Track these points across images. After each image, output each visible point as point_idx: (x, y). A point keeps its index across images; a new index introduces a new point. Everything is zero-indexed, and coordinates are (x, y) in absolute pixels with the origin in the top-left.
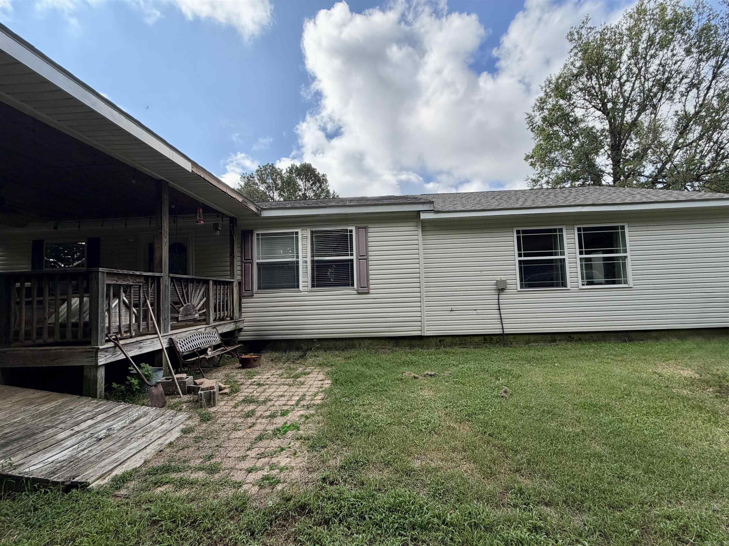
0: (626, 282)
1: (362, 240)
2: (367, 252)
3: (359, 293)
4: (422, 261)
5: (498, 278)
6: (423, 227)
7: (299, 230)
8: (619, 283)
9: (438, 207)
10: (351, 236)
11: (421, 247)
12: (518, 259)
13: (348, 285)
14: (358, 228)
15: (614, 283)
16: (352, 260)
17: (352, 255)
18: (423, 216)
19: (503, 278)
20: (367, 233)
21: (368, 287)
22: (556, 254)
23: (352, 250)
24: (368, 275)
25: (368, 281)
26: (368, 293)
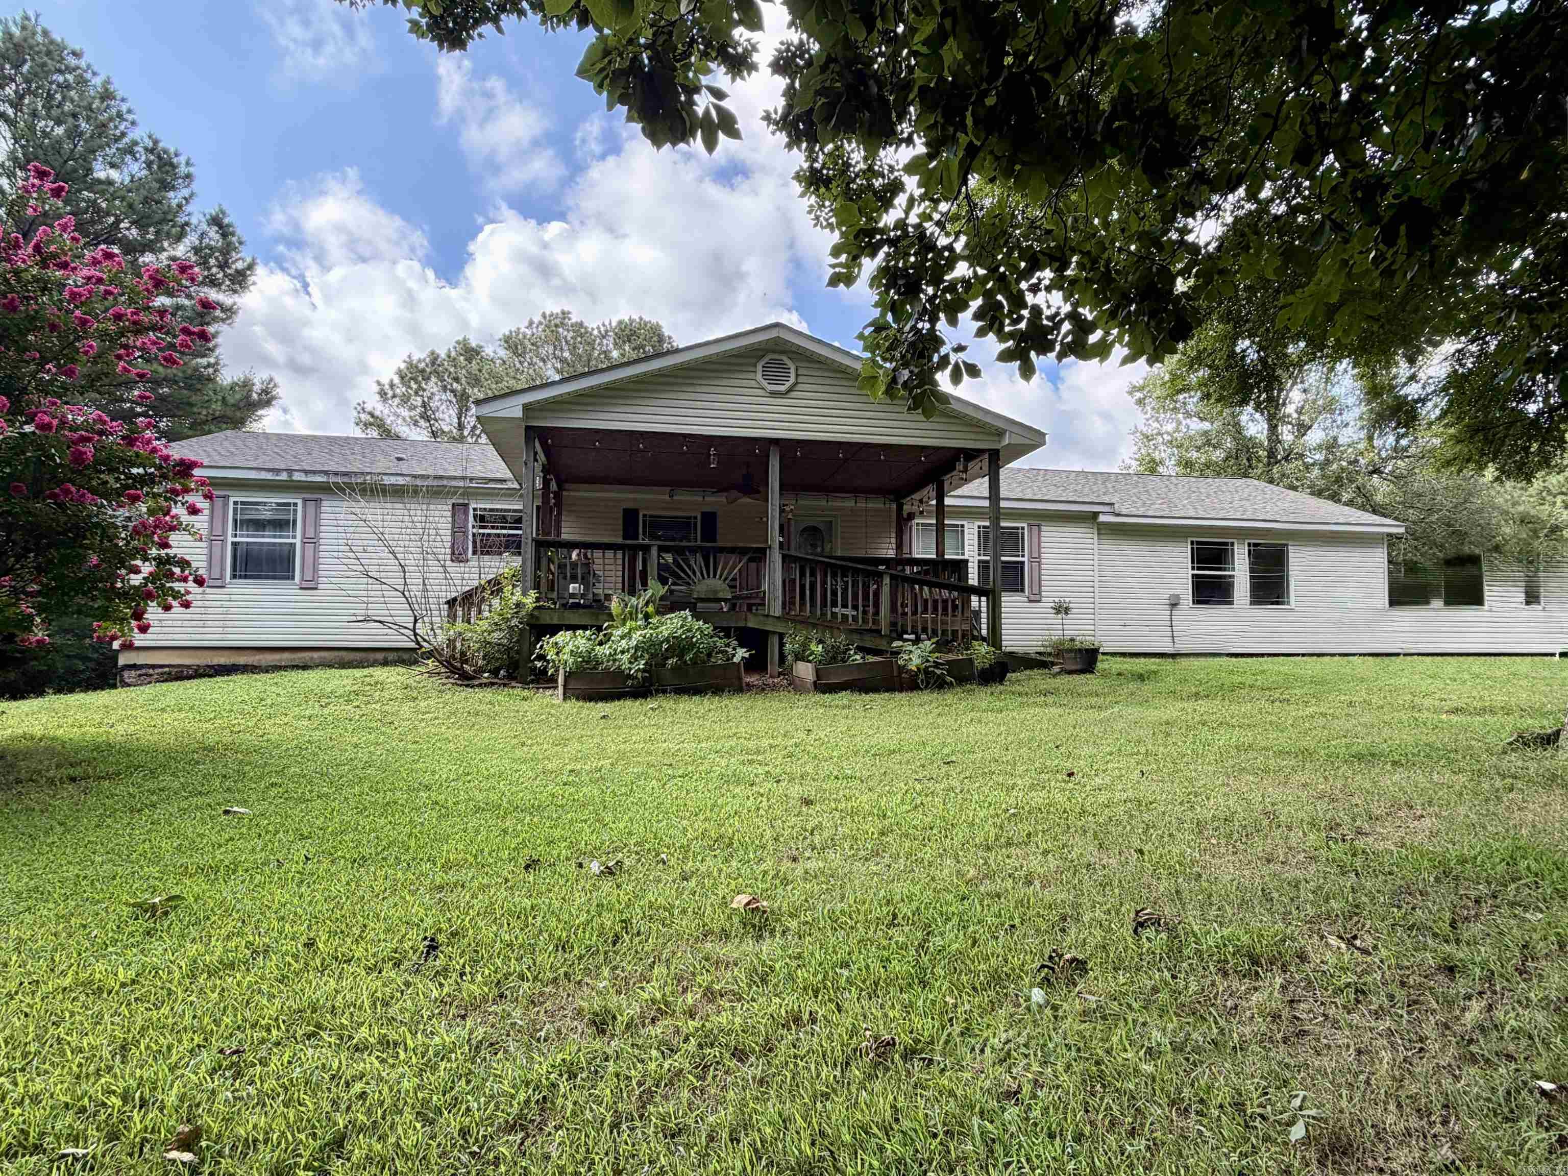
0: (1288, 603)
1: (1035, 540)
2: (1040, 553)
3: (1030, 601)
4: (1096, 568)
5: (1172, 592)
6: (1099, 529)
7: (964, 523)
8: (1282, 603)
9: (1117, 510)
10: (1023, 534)
11: (1096, 552)
12: (1191, 572)
13: (1017, 591)
14: (1030, 525)
15: (1278, 603)
16: (1023, 563)
17: (1023, 556)
18: (1102, 518)
19: (1177, 592)
20: (1040, 531)
21: (1040, 594)
22: (1225, 570)
23: (1023, 550)
24: (1040, 581)
25: (1040, 586)
26: (1039, 601)
